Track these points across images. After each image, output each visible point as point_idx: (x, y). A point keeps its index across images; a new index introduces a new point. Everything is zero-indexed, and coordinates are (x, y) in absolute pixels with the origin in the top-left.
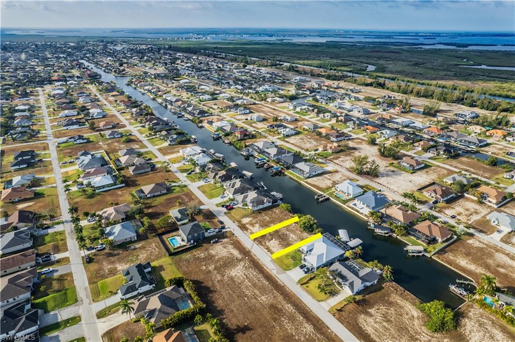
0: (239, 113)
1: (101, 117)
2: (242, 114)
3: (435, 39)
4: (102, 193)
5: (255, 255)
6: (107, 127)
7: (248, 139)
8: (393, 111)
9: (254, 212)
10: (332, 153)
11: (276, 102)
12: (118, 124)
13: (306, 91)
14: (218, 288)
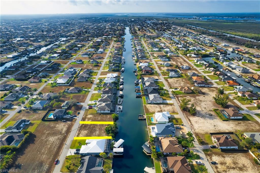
0: (161, 60)
1: (100, 53)
2: (163, 61)
4: (58, 86)
5: (69, 135)
6: (96, 58)
7: (148, 75)
9: (97, 113)
10: (184, 93)
11: (191, 57)
12: (103, 57)
13: (218, 53)
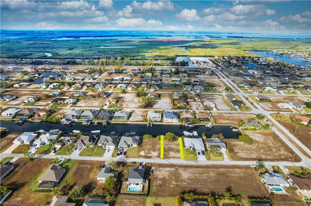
3: (55, 34)
8: (104, 75)
14: (194, 187)
